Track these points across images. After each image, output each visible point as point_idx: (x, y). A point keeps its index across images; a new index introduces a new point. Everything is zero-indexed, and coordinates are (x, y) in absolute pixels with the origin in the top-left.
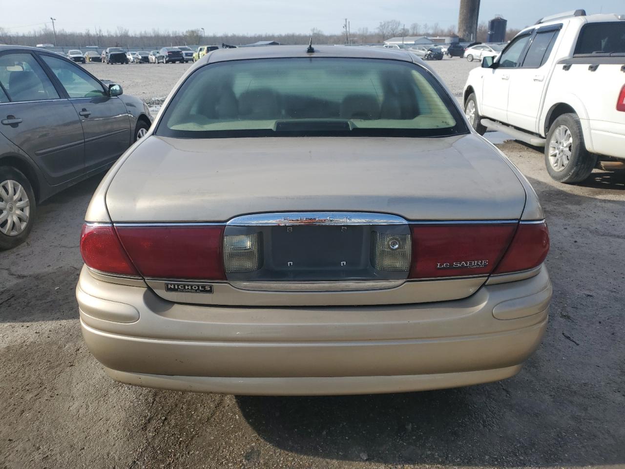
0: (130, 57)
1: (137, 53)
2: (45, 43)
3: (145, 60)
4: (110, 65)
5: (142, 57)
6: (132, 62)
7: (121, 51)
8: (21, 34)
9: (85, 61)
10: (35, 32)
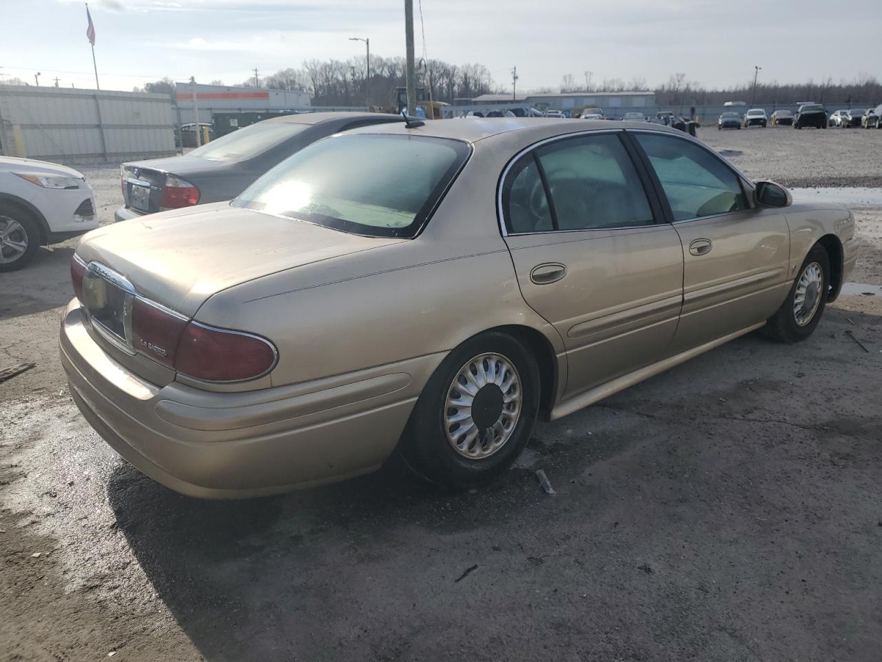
0: (837, 117)
1: (848, 112)
2: (736, 100)
3: (856, 123)
4: (797, 131)
5: (853, 118)
6: (838, 125)
7: (820, 109)
8: (720, 90)
9: (765, 124)
10: (737, 87)
